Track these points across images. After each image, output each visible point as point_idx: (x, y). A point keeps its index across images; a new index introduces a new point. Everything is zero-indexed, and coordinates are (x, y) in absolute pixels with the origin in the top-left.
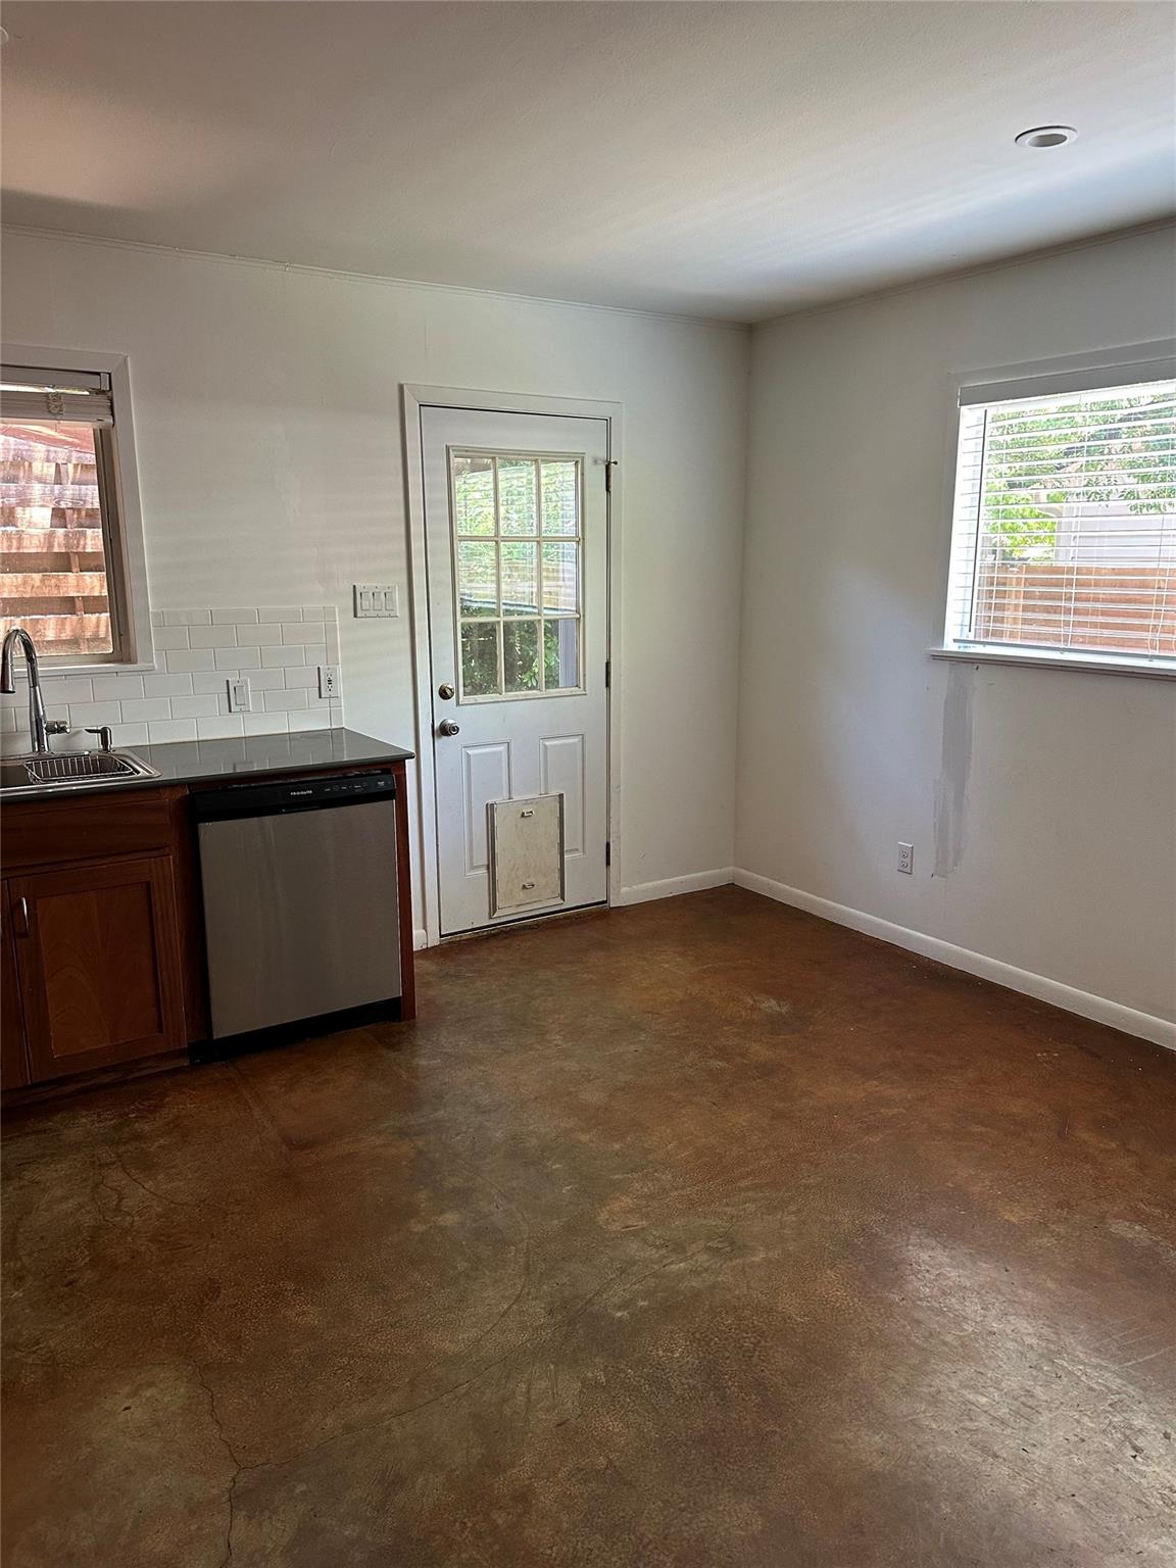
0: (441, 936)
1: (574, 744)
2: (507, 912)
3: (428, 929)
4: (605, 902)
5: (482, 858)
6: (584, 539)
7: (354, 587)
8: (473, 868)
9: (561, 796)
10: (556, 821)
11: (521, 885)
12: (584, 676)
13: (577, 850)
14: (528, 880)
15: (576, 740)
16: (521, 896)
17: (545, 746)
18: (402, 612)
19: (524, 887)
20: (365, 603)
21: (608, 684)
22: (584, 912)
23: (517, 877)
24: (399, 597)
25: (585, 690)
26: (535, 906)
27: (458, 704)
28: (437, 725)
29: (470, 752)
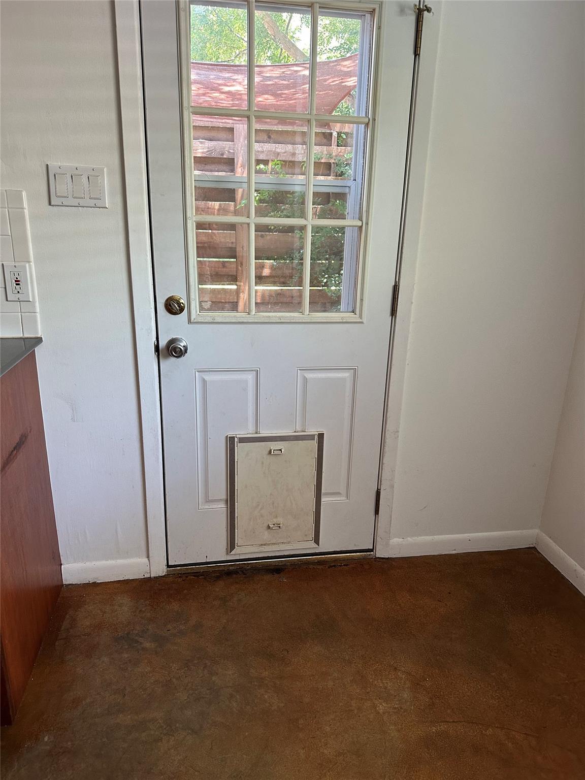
0: (168, 566)
1: (344, 379)
2: (246, 550)
3: (150, 558)
4: (372, 550)
5: (221, 492)
6: (374, 120)
7: (47, 165)
8: (208, 501)
9: (321, 436)
10: (314, 463)
11: (266, 525)
12: (362, 300)
13: (338, 494)
14: (275, 521)
15: (346, 375)
16: (266, 536)
17: (305, 380)
18: (110, 199)
19: (269, 527)
20: (62, 187)
21: (393, 312)
22: (344, 559)
23: (262, 516)
24: (108, 183)
25: (361, 317)
26: (282, 547)
27: (190, 321)
28: (163, 343)
29: (208, 377)
